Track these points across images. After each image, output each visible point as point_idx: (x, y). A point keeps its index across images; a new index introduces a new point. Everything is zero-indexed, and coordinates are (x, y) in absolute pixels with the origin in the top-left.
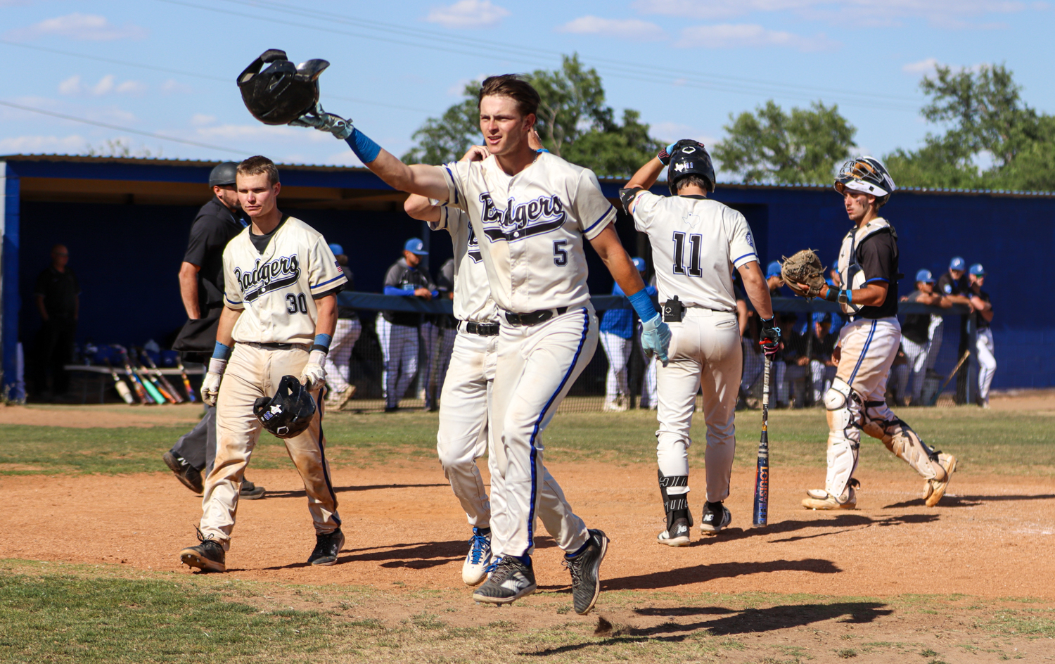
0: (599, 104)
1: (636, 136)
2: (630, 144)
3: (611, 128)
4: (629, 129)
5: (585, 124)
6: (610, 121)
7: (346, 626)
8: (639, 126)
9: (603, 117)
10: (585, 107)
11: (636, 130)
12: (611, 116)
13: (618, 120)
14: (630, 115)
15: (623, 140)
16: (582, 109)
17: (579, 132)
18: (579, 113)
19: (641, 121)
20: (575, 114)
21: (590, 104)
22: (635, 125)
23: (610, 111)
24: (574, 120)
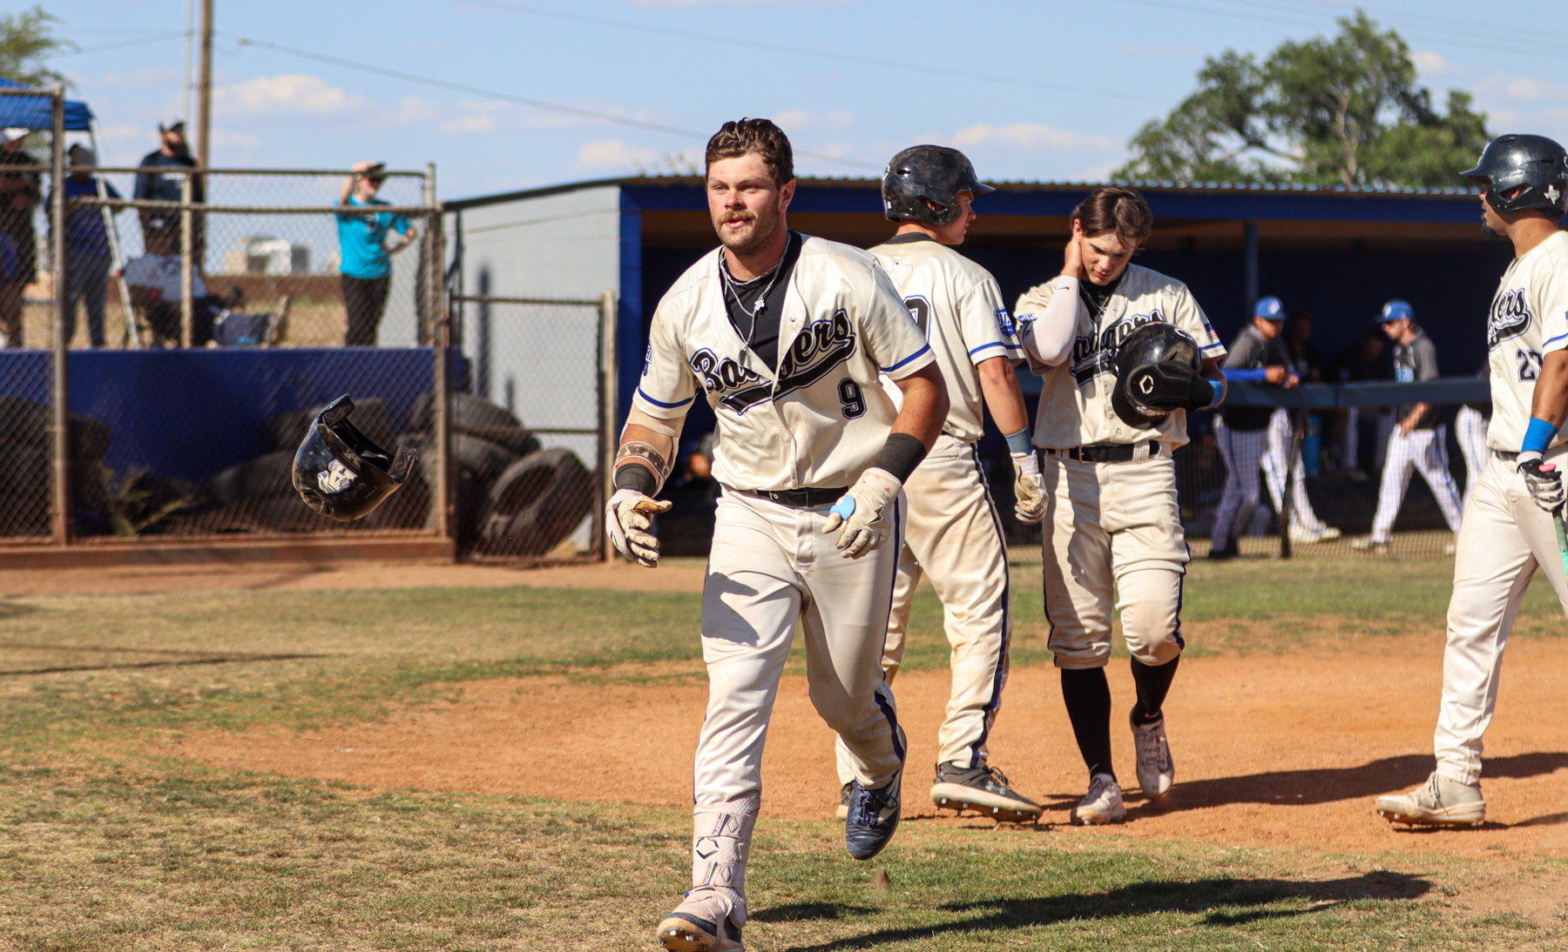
0: (1408, 83)
1: (1466, 129)
2: (1459, 143)
3: (1428, 120)
4: (1456, 121)
5: (1389, 115)
6: (1427, 110)
7: (1475, 926)
8: (1473, 117)
9: (1415, 105)
10: (1389, 89)
11: (1468, 122)
12: (1428, 101)
13: (1440, 107)
14: (1458, 100)
15: (1446, 136)
16: (1384, 91)
17: (1382, 128)
18: (1379, 97)
19: (1475, 108)
20: (1373, 99)
21: (1393, 85)
22: (1466, 114)
23: (1425, 93)
24: (1372, 110)
